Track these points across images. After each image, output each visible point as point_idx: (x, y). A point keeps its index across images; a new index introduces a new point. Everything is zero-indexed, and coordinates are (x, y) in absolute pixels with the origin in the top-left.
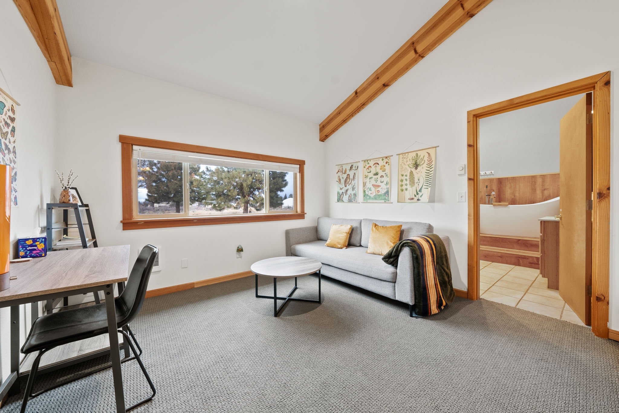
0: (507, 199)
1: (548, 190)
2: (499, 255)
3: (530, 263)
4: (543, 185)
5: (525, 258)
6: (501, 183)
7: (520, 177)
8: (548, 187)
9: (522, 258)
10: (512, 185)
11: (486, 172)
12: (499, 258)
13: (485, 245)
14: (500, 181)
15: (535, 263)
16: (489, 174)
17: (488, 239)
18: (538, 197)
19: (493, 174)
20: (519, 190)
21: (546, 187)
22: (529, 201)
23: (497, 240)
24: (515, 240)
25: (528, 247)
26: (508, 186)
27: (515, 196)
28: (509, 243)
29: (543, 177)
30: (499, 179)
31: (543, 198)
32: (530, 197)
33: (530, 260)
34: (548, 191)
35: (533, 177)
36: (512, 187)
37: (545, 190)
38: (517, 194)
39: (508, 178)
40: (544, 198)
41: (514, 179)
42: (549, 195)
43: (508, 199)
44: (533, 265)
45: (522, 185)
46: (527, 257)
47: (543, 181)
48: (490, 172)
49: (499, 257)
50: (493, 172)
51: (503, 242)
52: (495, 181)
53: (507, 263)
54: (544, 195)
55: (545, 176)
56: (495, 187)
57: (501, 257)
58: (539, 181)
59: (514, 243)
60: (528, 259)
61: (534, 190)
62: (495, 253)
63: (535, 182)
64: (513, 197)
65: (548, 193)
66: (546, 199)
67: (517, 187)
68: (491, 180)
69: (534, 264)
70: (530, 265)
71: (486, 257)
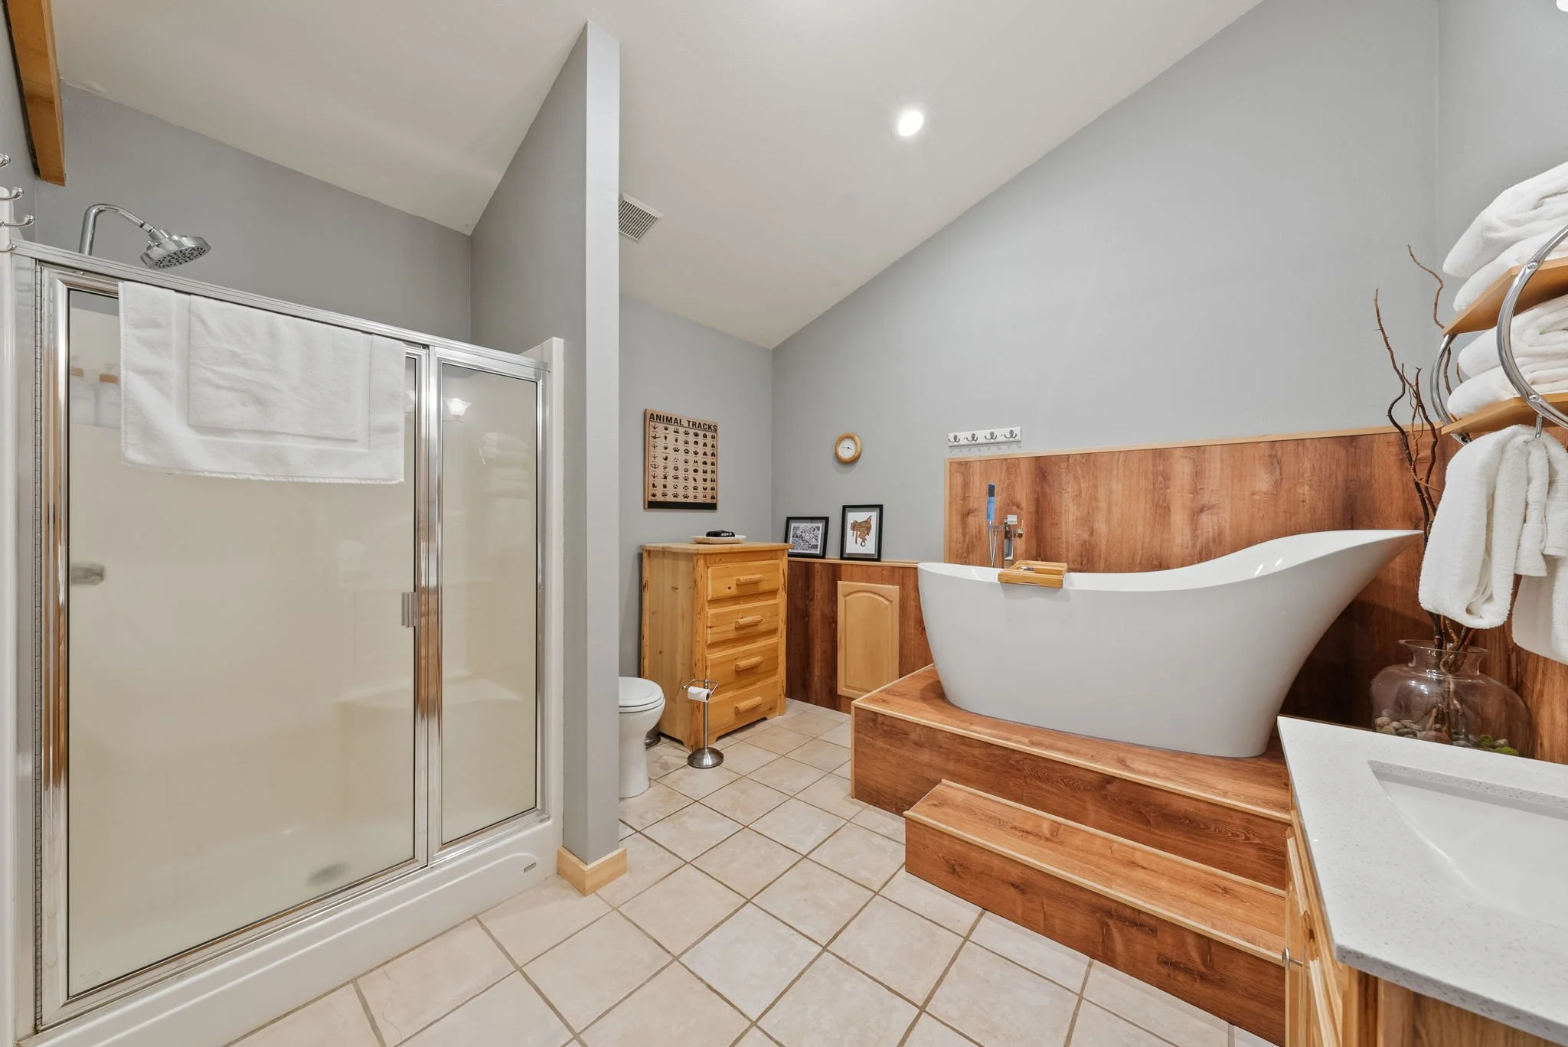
0: (1064, 545)
1: (1215, 511)
2: (1015, 873)
3: (1166, 962)
4: (1195, 491)
5: (1141, 926)
6: (1044, 475)
7: (1113, 453)
8: (1213, 500)
9: (1123, 919)
10: (1084, 486)
11: (996, 432)
12: (1013, 890)
13: (966, 781)
14: (1043, 469)
15: (1190, 966)
16: (1003, 439)
17: (977, 752)
18: (1178, 540)
19: (1019, 441)
20: (1109, 507)
21: (1207, 498)
22: (1142, 557)
23: (1011, 762)
24: (1089, 776)
25: (1148, 822)
26: (1070, 490)
27: (1092, 534)
28: (1062, 786)
29: (1197, 453)
30: (1038, 459)
31: (1194, 546)
32: (1147, 540)
33: (1167, 945)
34: (1215, 518)
35: (1160, 454)
36: (1083, 496)
37: (1201, 510)
38: (1101, 527)
39: (1068, 456)
40: (1199, 544)
41: (1089, 459)
42: (1220, 535)
43: (1067, 542)
44: (1181, 977)
45: (1117, 486)
46: (1152, 922)
47: (1198, 474)
48: (1006, 431)
49: (1013, 885)
50: (1017, 430)
51: (1039, 778)
52: (1024, 467)
53: (1049, 932)
54: (1199, 532)
55: (1204, 452)
56: (1023, 495)
57: (1023, 891)
58: (1182, 470)
59: (1085, 789)
60: (1153, 931)
61: (1162, 510)
62: (996, 863)
63: (1166, 477)
64: (1086, 537)
65: (1216, 527)
66: (1204, 554)
67: (1102, 494)
68: (1010, 465)
69: (1187, 971)
70: (1164, 971)
71: (953, 871)
